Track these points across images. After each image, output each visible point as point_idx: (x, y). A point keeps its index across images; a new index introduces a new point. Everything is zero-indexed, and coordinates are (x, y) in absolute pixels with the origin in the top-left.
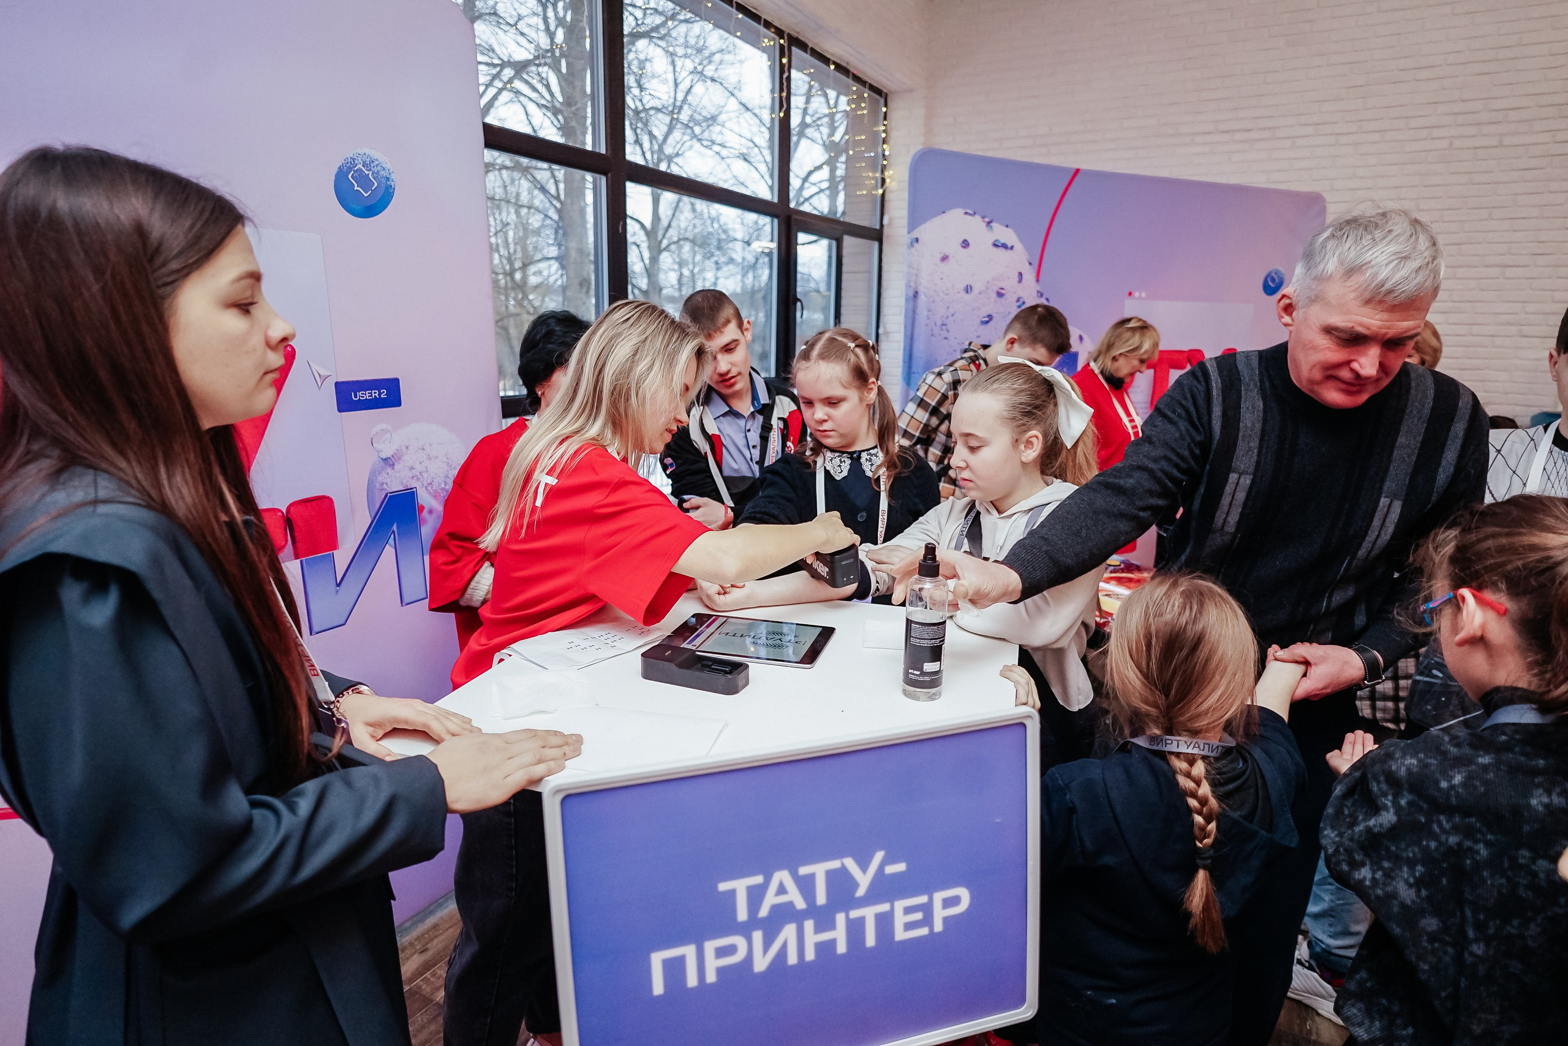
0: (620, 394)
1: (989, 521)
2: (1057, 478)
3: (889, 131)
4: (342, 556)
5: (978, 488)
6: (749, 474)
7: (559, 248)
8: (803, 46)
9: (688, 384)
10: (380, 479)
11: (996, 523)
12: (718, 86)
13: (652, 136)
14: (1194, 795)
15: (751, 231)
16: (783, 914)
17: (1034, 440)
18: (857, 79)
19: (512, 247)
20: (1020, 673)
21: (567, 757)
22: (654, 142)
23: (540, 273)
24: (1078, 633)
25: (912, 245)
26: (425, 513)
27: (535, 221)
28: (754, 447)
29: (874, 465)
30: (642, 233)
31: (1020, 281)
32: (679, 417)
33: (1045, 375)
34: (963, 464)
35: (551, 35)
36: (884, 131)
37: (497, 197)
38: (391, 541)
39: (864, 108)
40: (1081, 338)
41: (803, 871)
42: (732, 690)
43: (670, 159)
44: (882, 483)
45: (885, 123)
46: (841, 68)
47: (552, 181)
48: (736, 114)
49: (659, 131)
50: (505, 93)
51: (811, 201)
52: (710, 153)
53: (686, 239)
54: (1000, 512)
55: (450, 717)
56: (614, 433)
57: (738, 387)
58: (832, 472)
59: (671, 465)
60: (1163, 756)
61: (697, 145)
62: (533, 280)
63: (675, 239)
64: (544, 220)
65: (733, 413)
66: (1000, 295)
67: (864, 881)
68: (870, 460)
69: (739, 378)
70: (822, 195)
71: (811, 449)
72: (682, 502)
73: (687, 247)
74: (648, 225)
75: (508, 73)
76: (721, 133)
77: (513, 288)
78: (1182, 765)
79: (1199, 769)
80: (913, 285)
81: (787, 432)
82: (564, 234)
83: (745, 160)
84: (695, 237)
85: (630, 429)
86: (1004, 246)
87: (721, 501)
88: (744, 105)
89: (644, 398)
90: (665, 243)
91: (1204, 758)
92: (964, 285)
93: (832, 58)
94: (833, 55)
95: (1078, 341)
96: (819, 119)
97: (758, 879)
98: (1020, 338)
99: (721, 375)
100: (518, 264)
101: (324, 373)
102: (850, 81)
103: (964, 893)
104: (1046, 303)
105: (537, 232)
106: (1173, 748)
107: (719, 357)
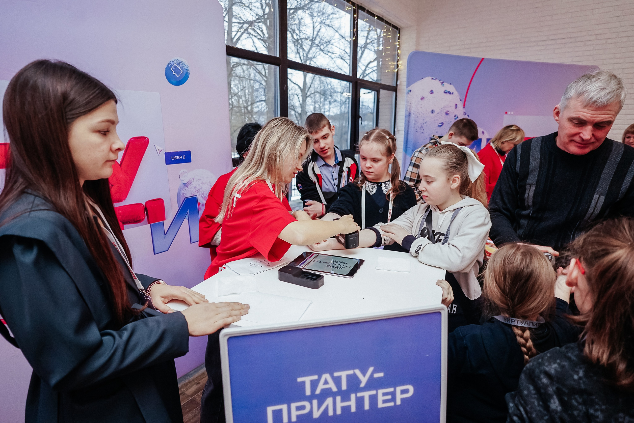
0: (272, 157)
1: (435, 214)
2: (467, 196)
3: (400, 44)
4: (167, 223)
5: (430, 200)
6: (333, 191)
7: (266, 97)
8: (363, 9)
9: (302, 153)
10: (183, 192)
11: (438, 215)
12: (331, 28)
13: (304, 50)
14: (524, 346)
15: (344, 88)
16: (327, 393)
17: (457, 179)
18: (387, 23)
19: (247, 96)
20: (445, 284)
21: (242, 315)
22: (304, 53)
23: (258, 107)
24: (475, 265)
25: (408, 93)
26: (201, 206)
27: (257, 86)
28: (336, 179)
29: (388, 188)
30: (299, 90)
31: (456, 108)
32: (298, 167)
33: (463, 150)
34: (424, 189)
35: (264, 10)
36: (398, 44)
37: (242, 76)
38: (187, 217)
39: (390, 35)
40: (483, 132)
41: (336, 374)
42: (316, 287)
43: (311, 59)
44: (390, 197)
45: (399, 41)
46: (380, 18)
47: (263, 69)
48: (338, 40)
49: (306, 48)
50: (245, 34)
51: (369, 75)
52: (327, 56)
53: (317, 92)
54: (440, 210)
55: (196, 295)
56: (268, 174)
57: (329, 154)
58: (369, 191)
59: (301, 187)
60: (510, 326)
61: (322, 53)
62: (256, 110)
63: (313, 92)
64: (260, 85)
65: (327, 165)
66: (447, 114)
67: (364, 380)
68: (386, 187)
69: (329, 150)
70: (374, 73)
71: (361, 181)
72: (304, 202)
73: (318, 95)
74: (302, 86)
75: (246, 26)
76: (331, 48)
77: (247, 113)
78: (519, 332)
79: (527, 334)
80: (408, 110)
81: (350, 173)
82: (268, 91)
83: (342, 58)
84: (321, 92)
85: (276, 172)
86: (449, 93)
87: (321, 202)
88: (342, 36)
89: (282, 159)
90: (308, 94)
91: (530, 329)
92: (431, 110)
93: (376, 14)
94: (376, 12)
95: (482, 134)
96: (373, 40)
97: (315, 377)
98: (455, 133)
99: (321, 149)
100: (249, 103)
101: (160, 149)
102: (384, 24)
103: (411, 388)
104: (467, 117)
105: (257, 90)
106: (515, 323)
107: (321, 141)
